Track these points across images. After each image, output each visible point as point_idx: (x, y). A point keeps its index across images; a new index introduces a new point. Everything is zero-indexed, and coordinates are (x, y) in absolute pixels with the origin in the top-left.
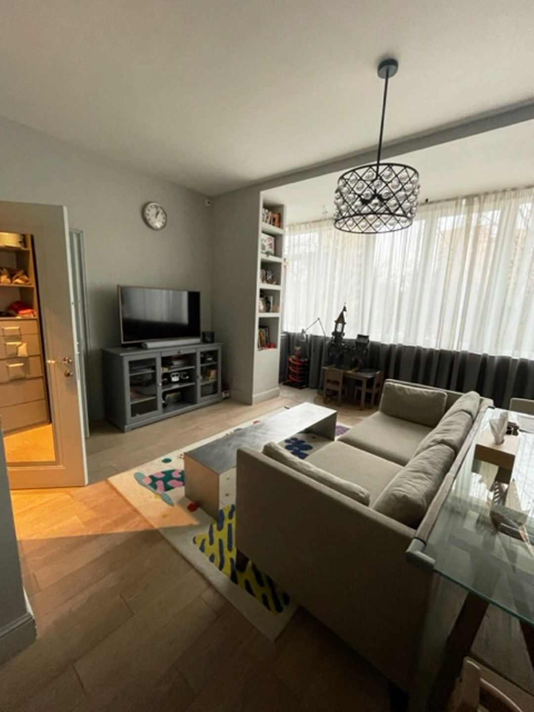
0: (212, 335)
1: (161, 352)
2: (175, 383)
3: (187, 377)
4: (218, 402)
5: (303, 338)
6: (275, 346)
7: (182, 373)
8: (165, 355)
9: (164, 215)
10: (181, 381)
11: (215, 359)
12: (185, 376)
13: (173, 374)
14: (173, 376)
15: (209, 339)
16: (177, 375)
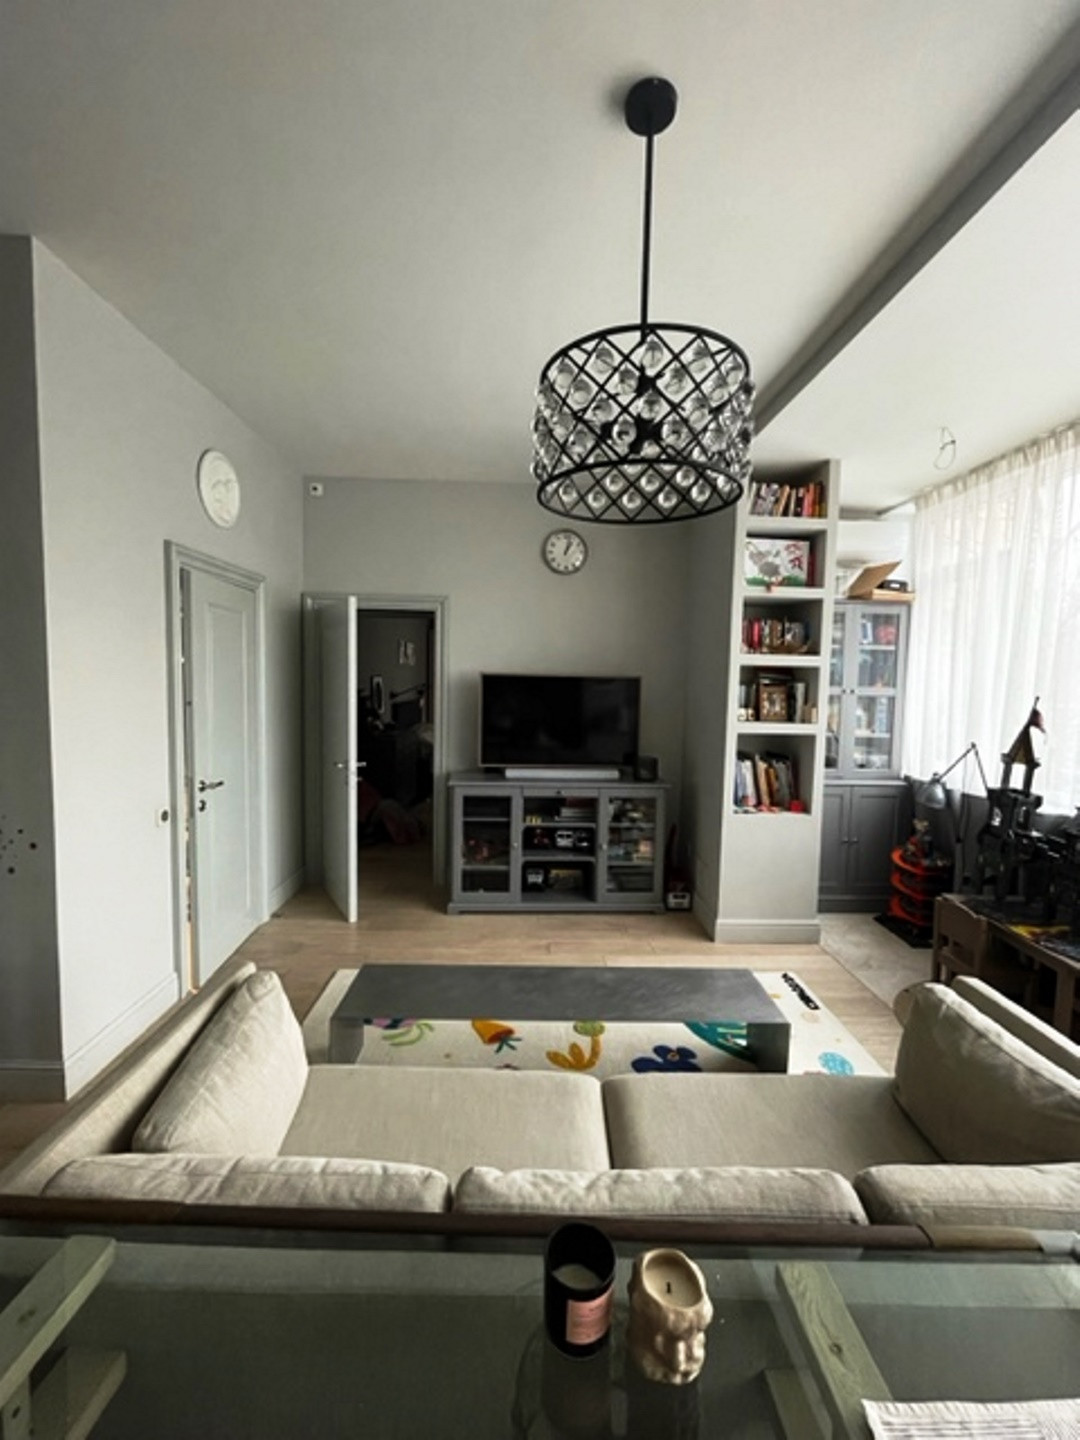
0: (653, 765)
1: (522, 788)
2: (565, 849)
3: (585, 844)
4: (651, 913)
5: (931, 798)
6: (805, 808)
7: (578, 834)
8: (529, 793)
9: (581, 547)
10: (575, 849)
11: (649, 817)
12: (581, 840)
13: (559, 833)
14: (561, 836)
15: (644, 773)
16: (568, 836)
